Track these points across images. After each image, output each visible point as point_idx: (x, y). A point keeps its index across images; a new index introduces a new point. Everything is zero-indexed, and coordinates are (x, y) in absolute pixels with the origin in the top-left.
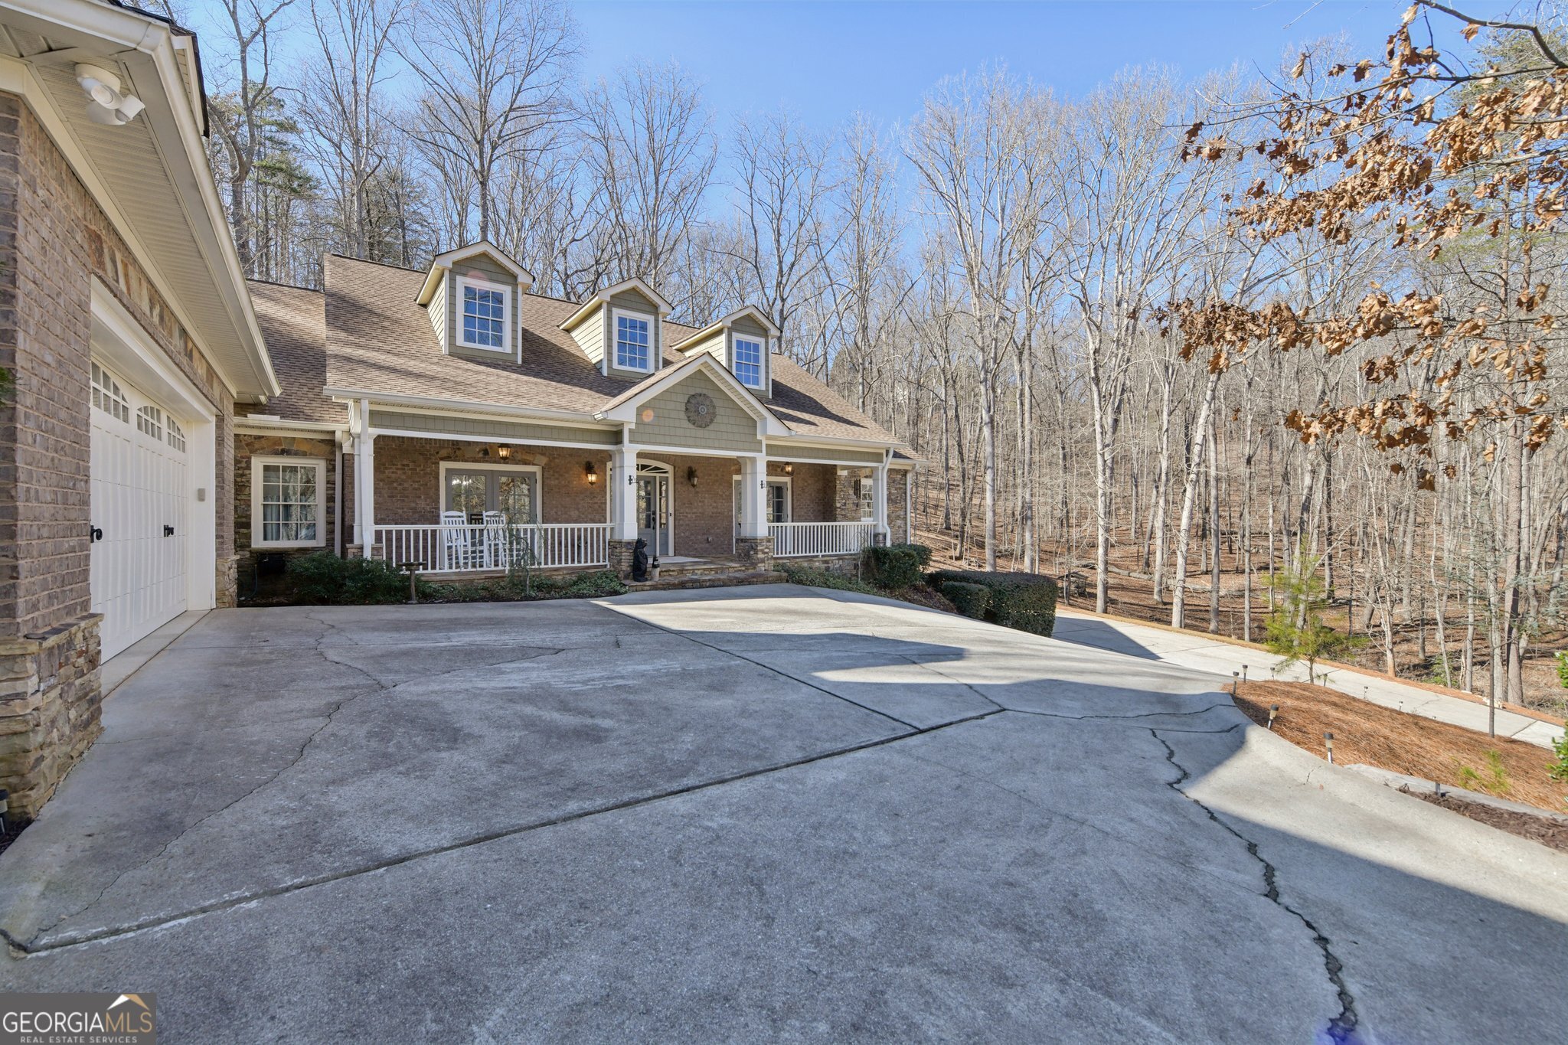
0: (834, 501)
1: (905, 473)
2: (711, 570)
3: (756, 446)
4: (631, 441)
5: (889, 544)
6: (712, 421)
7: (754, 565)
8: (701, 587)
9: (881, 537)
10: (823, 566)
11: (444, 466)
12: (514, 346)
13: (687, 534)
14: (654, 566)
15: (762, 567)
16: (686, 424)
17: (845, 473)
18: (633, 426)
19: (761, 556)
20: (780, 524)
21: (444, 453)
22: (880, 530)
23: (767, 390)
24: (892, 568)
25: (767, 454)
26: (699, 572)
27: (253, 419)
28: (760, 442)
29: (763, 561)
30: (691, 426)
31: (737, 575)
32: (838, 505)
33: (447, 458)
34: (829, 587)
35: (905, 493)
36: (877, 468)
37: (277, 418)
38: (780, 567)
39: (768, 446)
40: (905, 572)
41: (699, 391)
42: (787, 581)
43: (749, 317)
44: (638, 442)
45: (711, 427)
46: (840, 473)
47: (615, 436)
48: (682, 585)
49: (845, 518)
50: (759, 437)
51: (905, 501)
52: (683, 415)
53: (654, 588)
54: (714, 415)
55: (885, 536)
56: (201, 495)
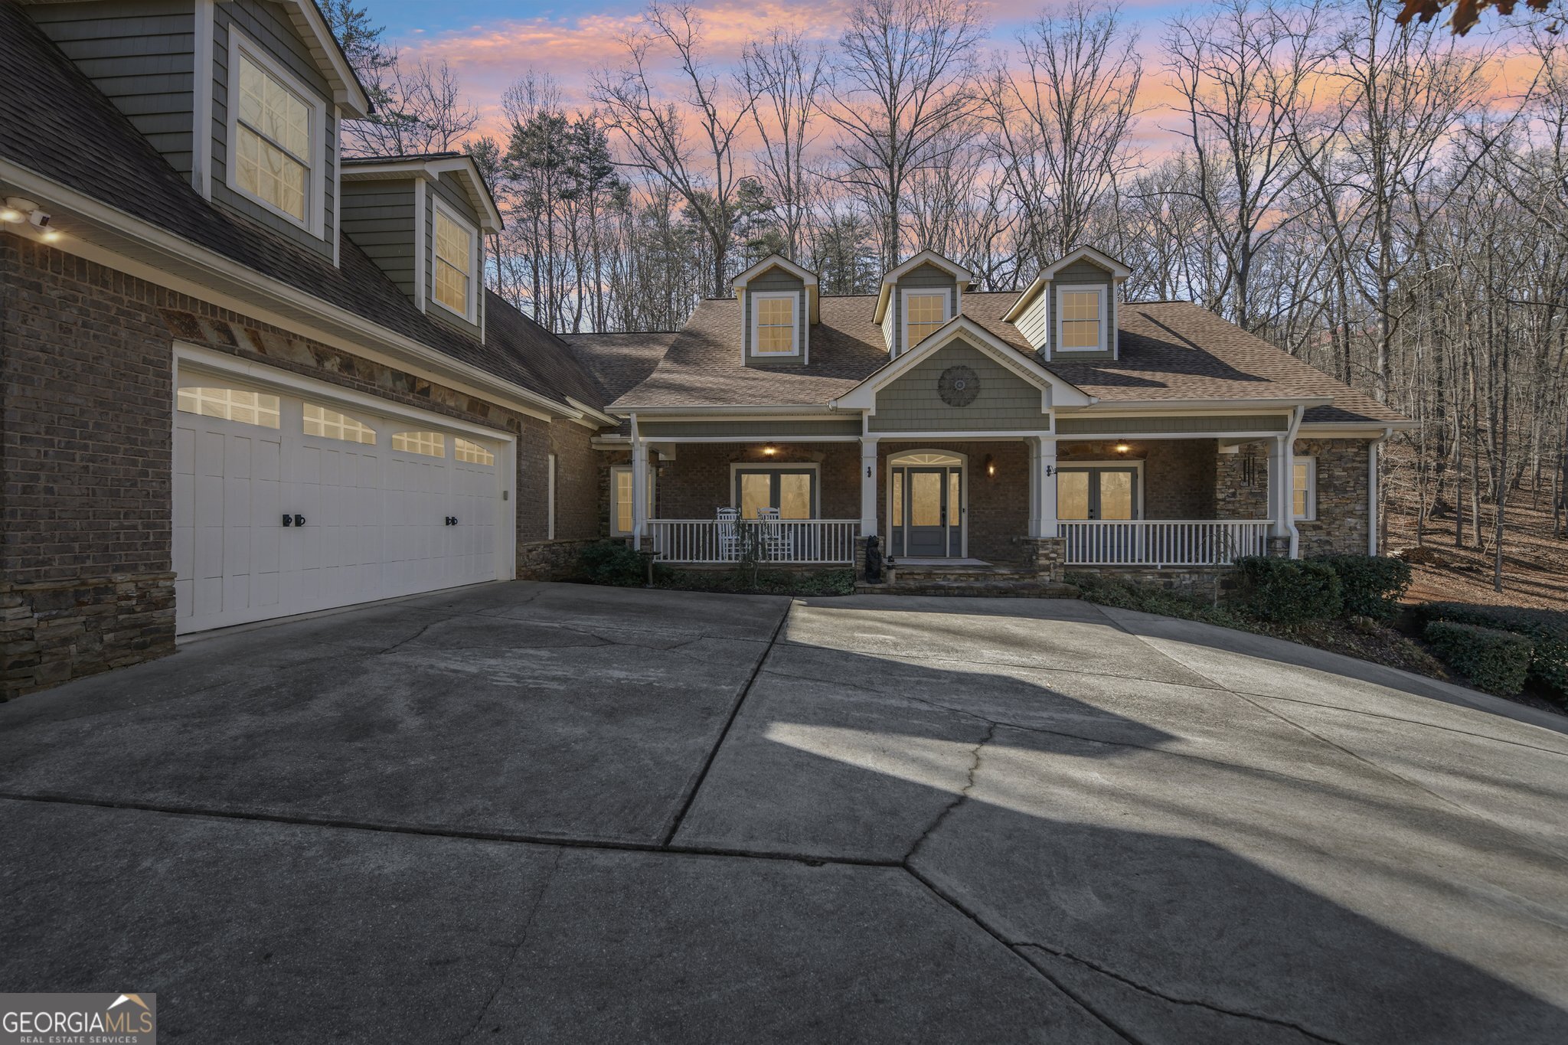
0: (1213, 491)
1: (1366, 444)
2: (969, 575)
3: (1042, 423)
4: (870, 430)
5: (1294, 554)
6: (974, 397)
7: (1033, 574)
8: (947, 595)
9: (1279, 544)
10: (1161, 581)
11: (734, 467)
12: (802, 348)
13: (984, 533)
14: (889, 568)
15: (1045, 577)
16: (940, 404)
17: (1234, 450)
18: (873, 413)
19: (1043, 562)
20: (1095, 522)
21: (733, 455)
22: (1280, 532)
23: (1111, 349)
24: (1277, 591)
25: (1057, 432)
26: (952, 578)
27: (607, 437)
28: (1047, 416)
29: (1047, 568)
30: (946, 406)
31: (1001, 584)
32: (1220, 496)
33: (736, 460)
34: (1144, 611)
35: (1367, 476)
36: (1274, 439)
37: (618, 436)
38: (1069, 578)
39: (1058, 421)
40: (1305, 599)
41: (956, 363)
42: (1079, 597)
43: (1083, 262)
44: (878, 430)
45: (973, 405)
46: (1222, 450)
47: (854, 424)
48: (922, 591)
49: (1234, 514)
50: (1044, 411)
51: (1367, 487)
52: (935, 394)
53: (887, 591)
54: (978, 388)
55: (1287, 542)
56: (505, 496)
